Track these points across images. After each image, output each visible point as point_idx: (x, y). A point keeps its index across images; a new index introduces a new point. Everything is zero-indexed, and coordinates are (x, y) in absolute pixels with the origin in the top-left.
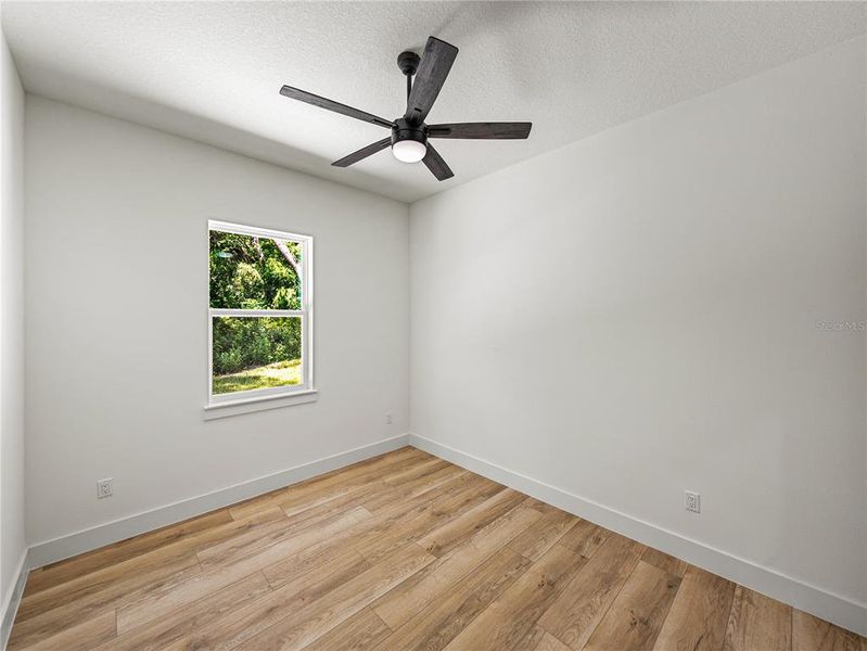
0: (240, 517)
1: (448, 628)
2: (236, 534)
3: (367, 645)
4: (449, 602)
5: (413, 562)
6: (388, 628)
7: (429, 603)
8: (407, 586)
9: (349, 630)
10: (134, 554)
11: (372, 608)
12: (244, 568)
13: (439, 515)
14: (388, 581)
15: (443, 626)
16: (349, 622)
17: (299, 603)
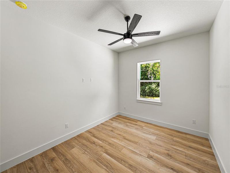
0: (139, 123)
1: (124, 163)
2: (134, 124)
3: (116, 149)
4: (132, 162)
5: (142, 152)
6: (121, 151)
7: (130, 158)
8: (133, 152)
9: (118, 145)
10: (126, 119)
11: (125, 147)
12: (129, 129)
13: (168, 155)
14: (133, 148)
15: (124, 161)
16: (121, 145)
17: (122, 137)
